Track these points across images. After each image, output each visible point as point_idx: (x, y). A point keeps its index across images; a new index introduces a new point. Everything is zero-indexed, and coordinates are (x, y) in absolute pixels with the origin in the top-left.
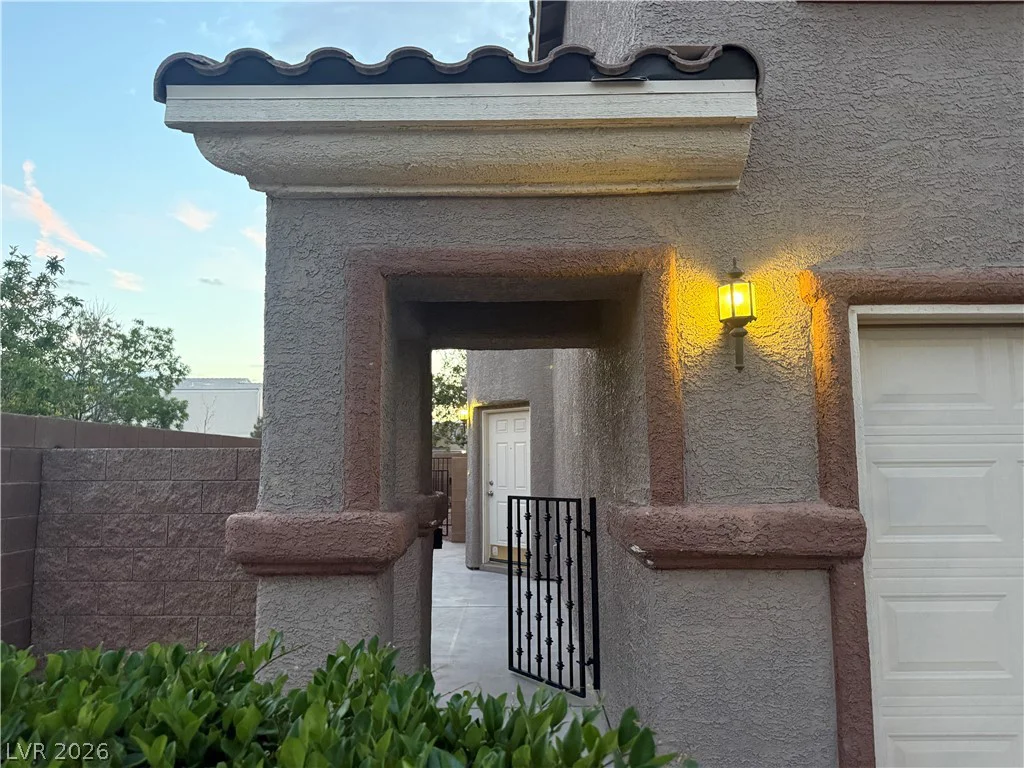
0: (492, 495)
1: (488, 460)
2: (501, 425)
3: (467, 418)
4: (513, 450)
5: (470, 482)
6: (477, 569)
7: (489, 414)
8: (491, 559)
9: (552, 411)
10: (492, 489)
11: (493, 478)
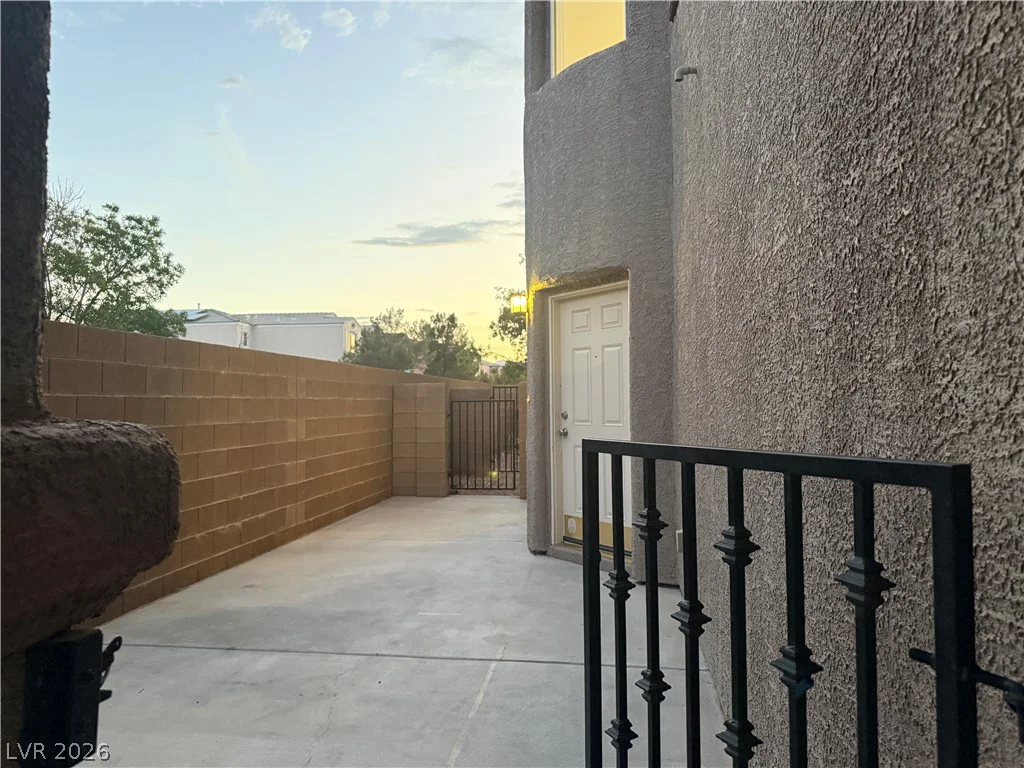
0: (566, 434)
1: (559, 378)
2: (580, 319)
3: (524, 310)
4: (599, 359)
5: (531, 414)
6: (544, 553)
7: (560, 301)
8: (565, 539)
9: (670, 283)
10: (566, 425)
11: (567, 408)
